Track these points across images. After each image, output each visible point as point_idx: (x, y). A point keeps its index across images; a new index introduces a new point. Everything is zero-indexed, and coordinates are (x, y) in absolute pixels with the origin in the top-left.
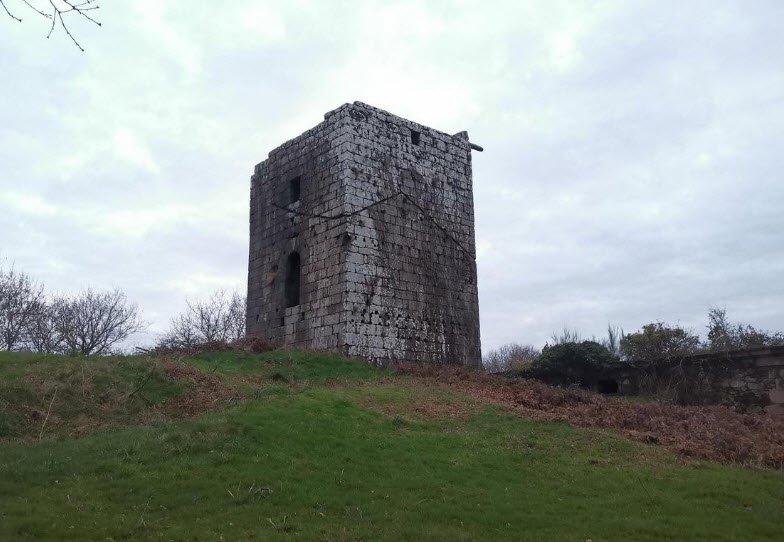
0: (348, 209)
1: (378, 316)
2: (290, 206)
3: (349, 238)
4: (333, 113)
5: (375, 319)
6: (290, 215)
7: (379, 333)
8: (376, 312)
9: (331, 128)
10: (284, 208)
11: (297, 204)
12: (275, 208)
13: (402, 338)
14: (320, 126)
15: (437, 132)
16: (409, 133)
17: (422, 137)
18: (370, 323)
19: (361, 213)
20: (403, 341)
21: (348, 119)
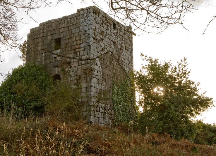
0: (92, 56)
1: (102, 108)
2: (54, 52)
3: (92, 70)
4: (83, 9)
5: (101, 110)
6: (54, 56)
7: (102, 117)
8: (102, 107)
9: (81, 16)
10: (51, 52)
11: (59, 51)
12: (43, 52)
13: (110, 119)
14: (74, 14)
15: (121, 24)
16: (112, 24)
17: (117, 26)
18: (99, 112)
19: (97, 59)
20: (110, 121)
21: (92, 14)
